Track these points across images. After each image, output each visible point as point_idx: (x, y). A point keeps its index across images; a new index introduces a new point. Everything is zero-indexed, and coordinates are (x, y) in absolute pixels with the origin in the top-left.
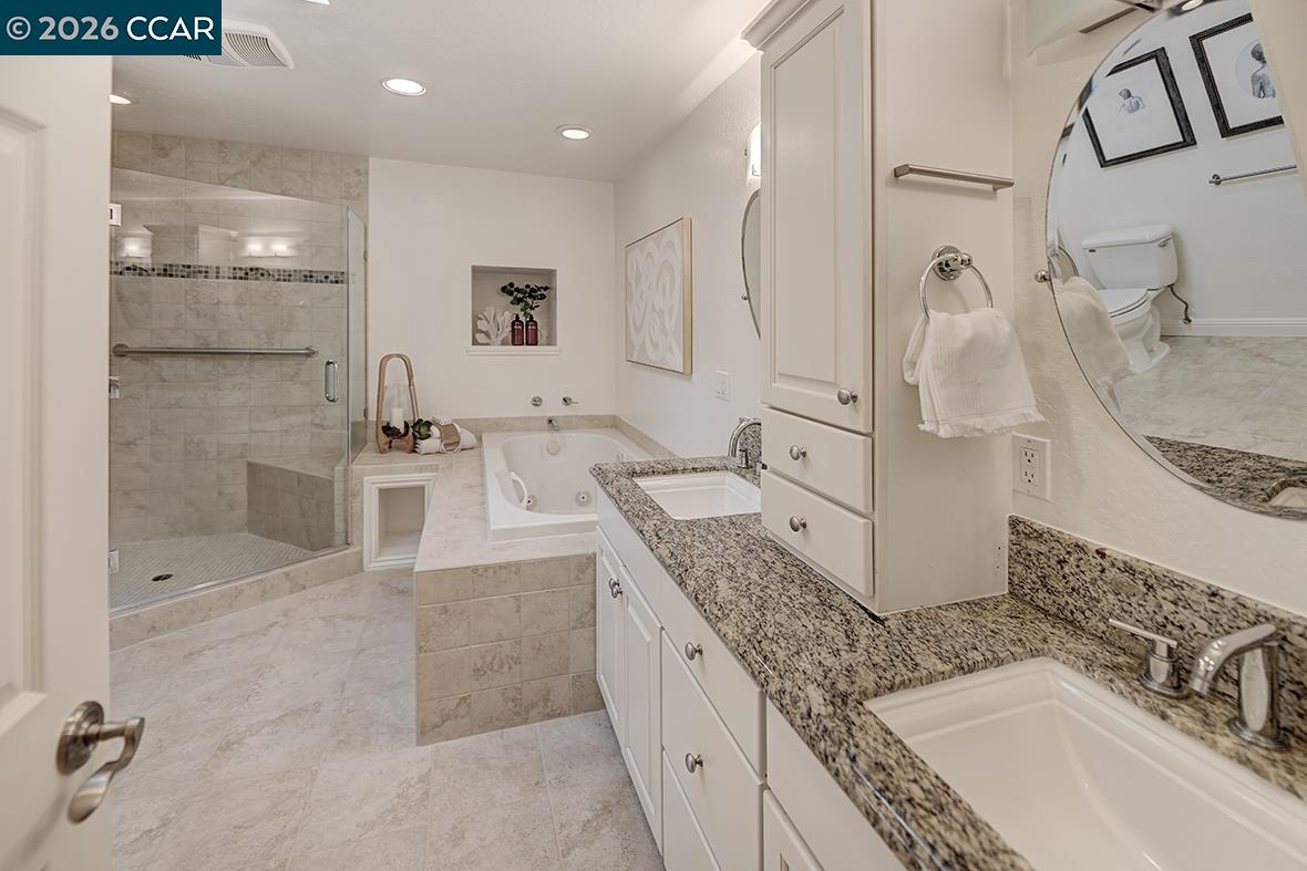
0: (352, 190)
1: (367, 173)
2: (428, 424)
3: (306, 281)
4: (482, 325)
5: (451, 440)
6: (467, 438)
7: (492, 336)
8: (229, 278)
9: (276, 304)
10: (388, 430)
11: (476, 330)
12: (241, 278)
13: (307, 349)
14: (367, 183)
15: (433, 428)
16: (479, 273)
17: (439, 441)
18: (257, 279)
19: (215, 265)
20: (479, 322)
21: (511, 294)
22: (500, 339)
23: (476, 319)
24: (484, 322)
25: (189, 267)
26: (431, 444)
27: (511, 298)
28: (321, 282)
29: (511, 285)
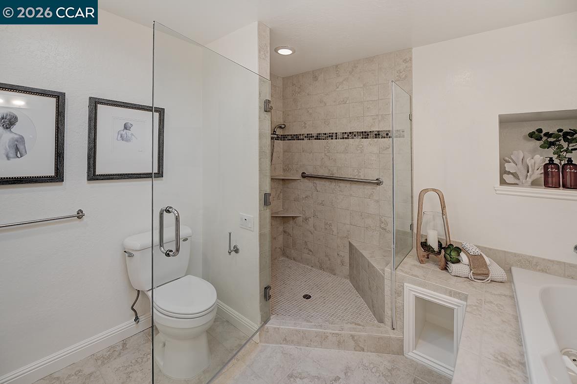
0: (401, 74)
1: (411, 59)
2: (458, 250)
3: (376, 137)
4: (509, 167)
5: (480, 270)
6: (496, 271)
7: (520, 177)
8: (341, 139)
9: (361, 152)
10: (425, 245)
11: (503, 172)
12: (346, 138)
13: (377, 180)
14: (411, 67)
15: (462, 255)
16: (506, 122)
17: (468, 268)
18: (353, 138)
19: (335, 132)
20: (506, 165)
21: (539, 139)
22: (529, 180)
23: (503, 161)
24: (512, 164)
25: (326, 134)
26: (462, 268)
27: (541, 142)
28: (384, 138)
29: (540, 131)
